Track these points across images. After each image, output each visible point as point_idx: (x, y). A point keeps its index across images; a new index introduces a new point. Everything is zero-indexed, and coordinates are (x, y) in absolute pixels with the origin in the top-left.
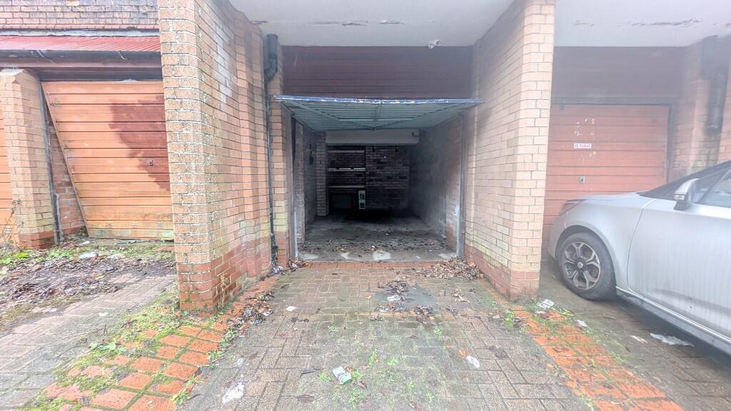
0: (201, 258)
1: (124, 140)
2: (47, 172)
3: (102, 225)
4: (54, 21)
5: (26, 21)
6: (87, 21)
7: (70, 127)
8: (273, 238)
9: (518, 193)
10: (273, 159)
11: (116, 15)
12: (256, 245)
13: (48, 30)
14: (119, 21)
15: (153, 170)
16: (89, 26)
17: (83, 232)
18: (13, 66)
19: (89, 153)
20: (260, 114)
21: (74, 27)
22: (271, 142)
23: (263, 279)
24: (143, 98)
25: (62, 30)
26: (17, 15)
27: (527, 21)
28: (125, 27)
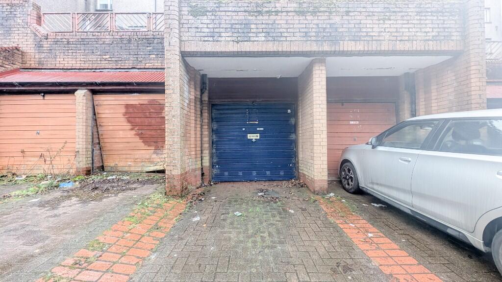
0: (177, 172)
1: (129, 121)
2: (91, 137)
3: (112, 164)
4: (96, 65)
5: (82, 65)
6: (112, 65)
7: (103, 116)
8: (202, 168)
9: (315, 144)
10: (203, 130)
11: (126, 62)
12: (195, 171)
13: (92, 69)
14: (128, 65)
15: (142, 136)
16: (113, 67)
17: (102, 168)
18: (83, 88)
19: (111, 128)
20: (199, 109)
21: (105, 67)
22: (202, 122)
23: (198, 188)
24: (142, 102)
25: (100, 69)
26: (78, 62)
27: (314, 72)
28: (131, 67)
